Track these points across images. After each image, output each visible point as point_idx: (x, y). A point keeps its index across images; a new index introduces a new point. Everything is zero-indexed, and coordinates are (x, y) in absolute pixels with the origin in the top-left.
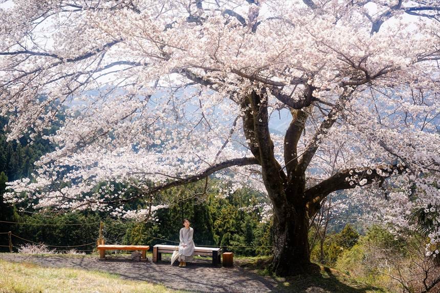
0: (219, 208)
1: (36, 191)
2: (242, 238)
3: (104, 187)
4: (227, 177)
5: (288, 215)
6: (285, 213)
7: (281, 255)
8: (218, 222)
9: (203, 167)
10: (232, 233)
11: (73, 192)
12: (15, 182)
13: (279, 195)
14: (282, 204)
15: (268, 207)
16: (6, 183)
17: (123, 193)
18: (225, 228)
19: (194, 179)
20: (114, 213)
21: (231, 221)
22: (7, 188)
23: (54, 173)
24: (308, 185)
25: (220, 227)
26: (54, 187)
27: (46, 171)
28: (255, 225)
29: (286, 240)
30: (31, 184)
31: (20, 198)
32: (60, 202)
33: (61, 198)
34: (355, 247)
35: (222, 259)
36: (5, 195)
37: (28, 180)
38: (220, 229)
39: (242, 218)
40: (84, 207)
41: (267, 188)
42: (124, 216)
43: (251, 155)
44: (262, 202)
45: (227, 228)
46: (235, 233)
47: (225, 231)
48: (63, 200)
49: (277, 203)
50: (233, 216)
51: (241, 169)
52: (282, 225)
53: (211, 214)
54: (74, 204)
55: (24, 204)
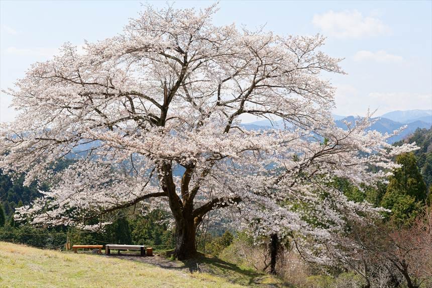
0: (135, 221)
1: (32, 213)
2: (152, 242)
3: (75, 210)
4: (147, 203)
5: (184, 225)
6: (182, 224)
7: (181, 248)
8: (135, 231)
9: (133, 198)
10: (145, 239)
11: (54, 213)
12: (21, 208)
13: (179, 214)
14: (180, 219)
15: (172, 221)
16: (16, 209)
17: (85, 214)
18: (140, 235)
19: (128, 205)
20: (78, 226)
21: (144, 230)
22: (16, 212)
23: (44, 202)
24: (195, 208)
25: (136, 235)
26: (43, 211)
27: (39, 201)
28: (162, 232)
29: (183, 239)
30: (30, 209)
31: (24, 217)
32: (46, 220)
33: (47, 218)
34: (231, 245)
35: (146, 252)
36: (15, 216)
37: (28, 207)
38: (136, 237)
39: (153, 228)
40: (60, 223)
41: (171, 209)
42: (84, 228)
43: (162, 191)
44: (168, 217)
45: (142, 235)
46: (147, 239)
47: (141, 238)
48: (48, 218)
49: (178, 219)
50: (146, 226)
51: (156, 199)
52: (181, 231)
53: (130, 226)
54: (54, 222)
55: (24, 222)
